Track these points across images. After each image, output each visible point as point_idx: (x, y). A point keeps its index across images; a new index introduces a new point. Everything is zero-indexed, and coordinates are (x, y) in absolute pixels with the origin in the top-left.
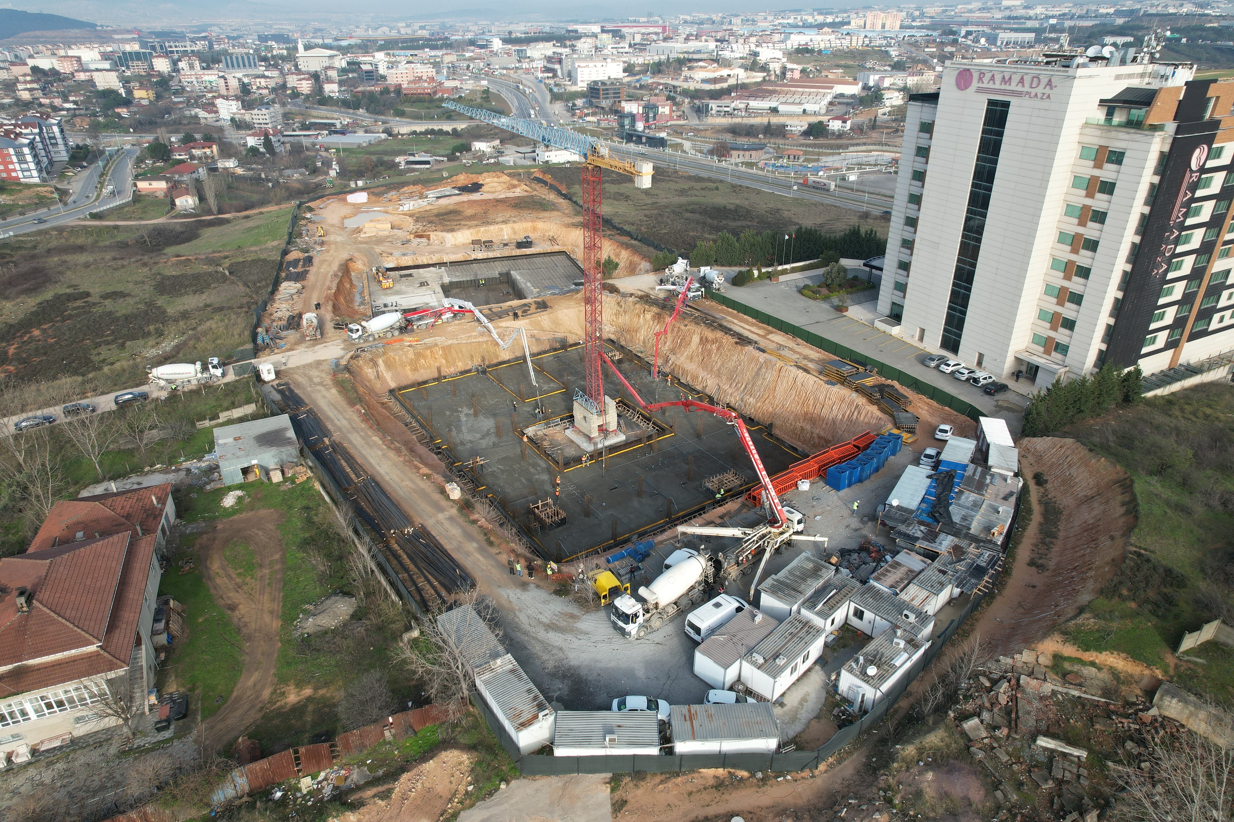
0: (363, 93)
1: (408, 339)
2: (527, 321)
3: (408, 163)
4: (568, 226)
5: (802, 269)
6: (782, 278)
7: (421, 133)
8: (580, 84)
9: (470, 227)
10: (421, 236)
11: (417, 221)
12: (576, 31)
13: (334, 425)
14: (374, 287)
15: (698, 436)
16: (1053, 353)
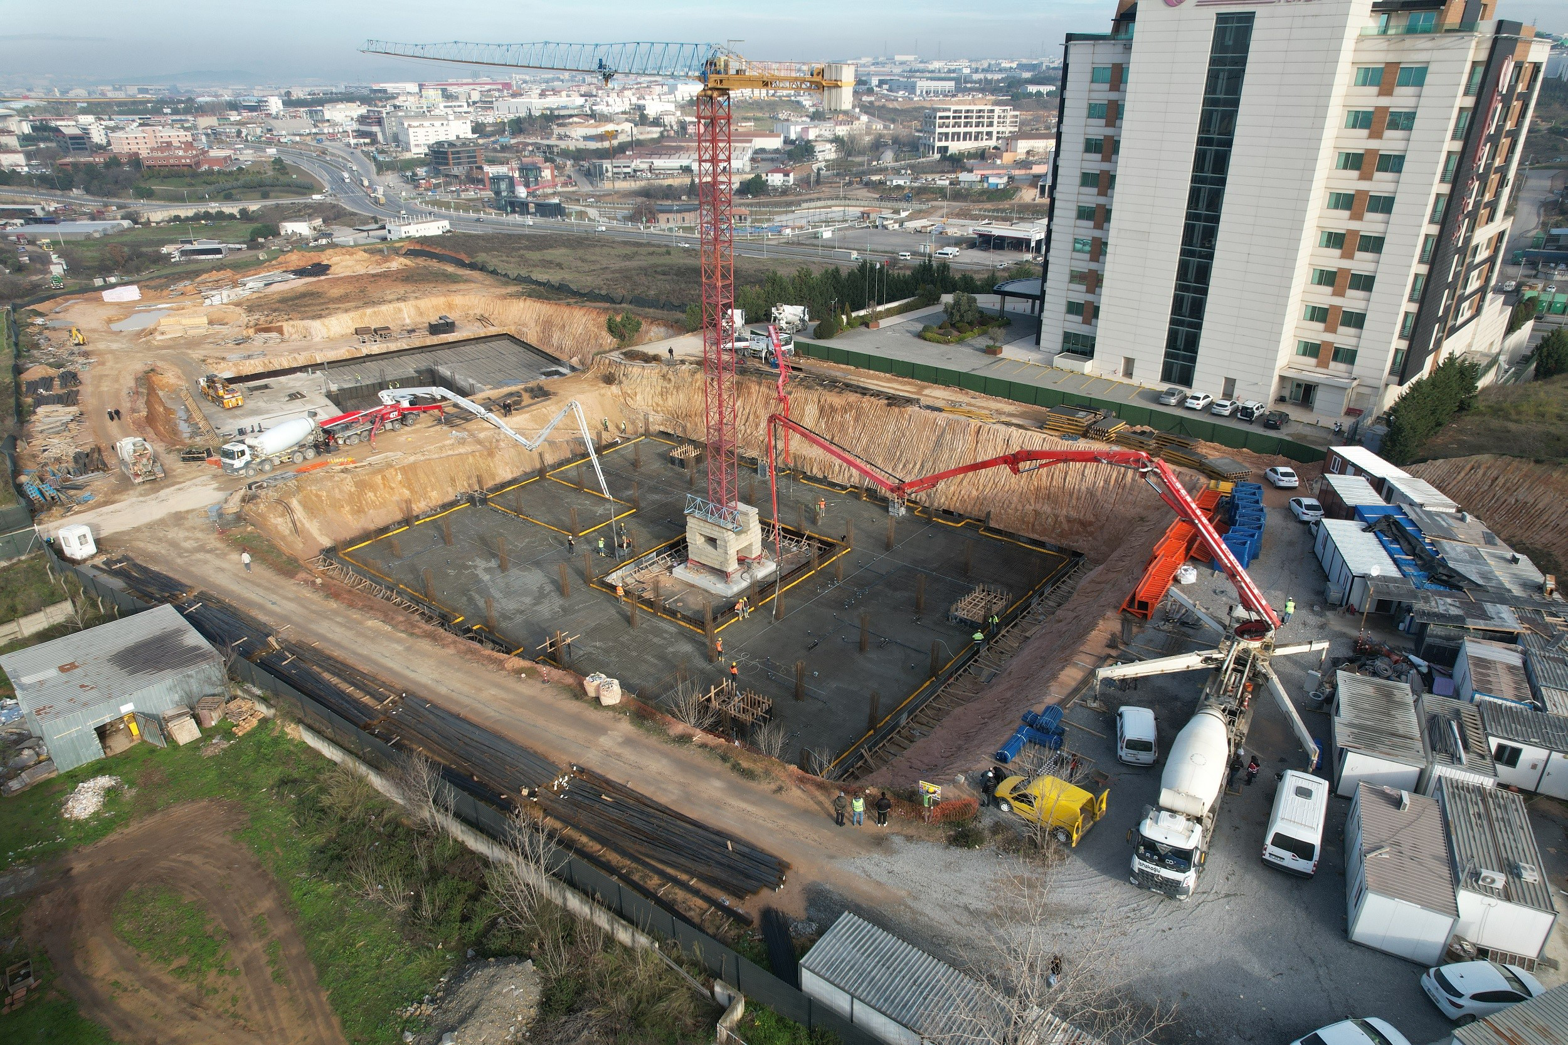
0: (75, 165)
1: (335, 461)
2: (527, 416)
3: (184, 253)
4: (504, 297)
5: (900, 311)
6: (884, 323)
7: (187, 219)
8: (414, 150)
9: (346, 311)
10: (267, 330)
11: (250, 310)
12: (385, 91)
13: (272, 613)
14: (210, 408)
15: (888, 547)
16: (1332, 364)
